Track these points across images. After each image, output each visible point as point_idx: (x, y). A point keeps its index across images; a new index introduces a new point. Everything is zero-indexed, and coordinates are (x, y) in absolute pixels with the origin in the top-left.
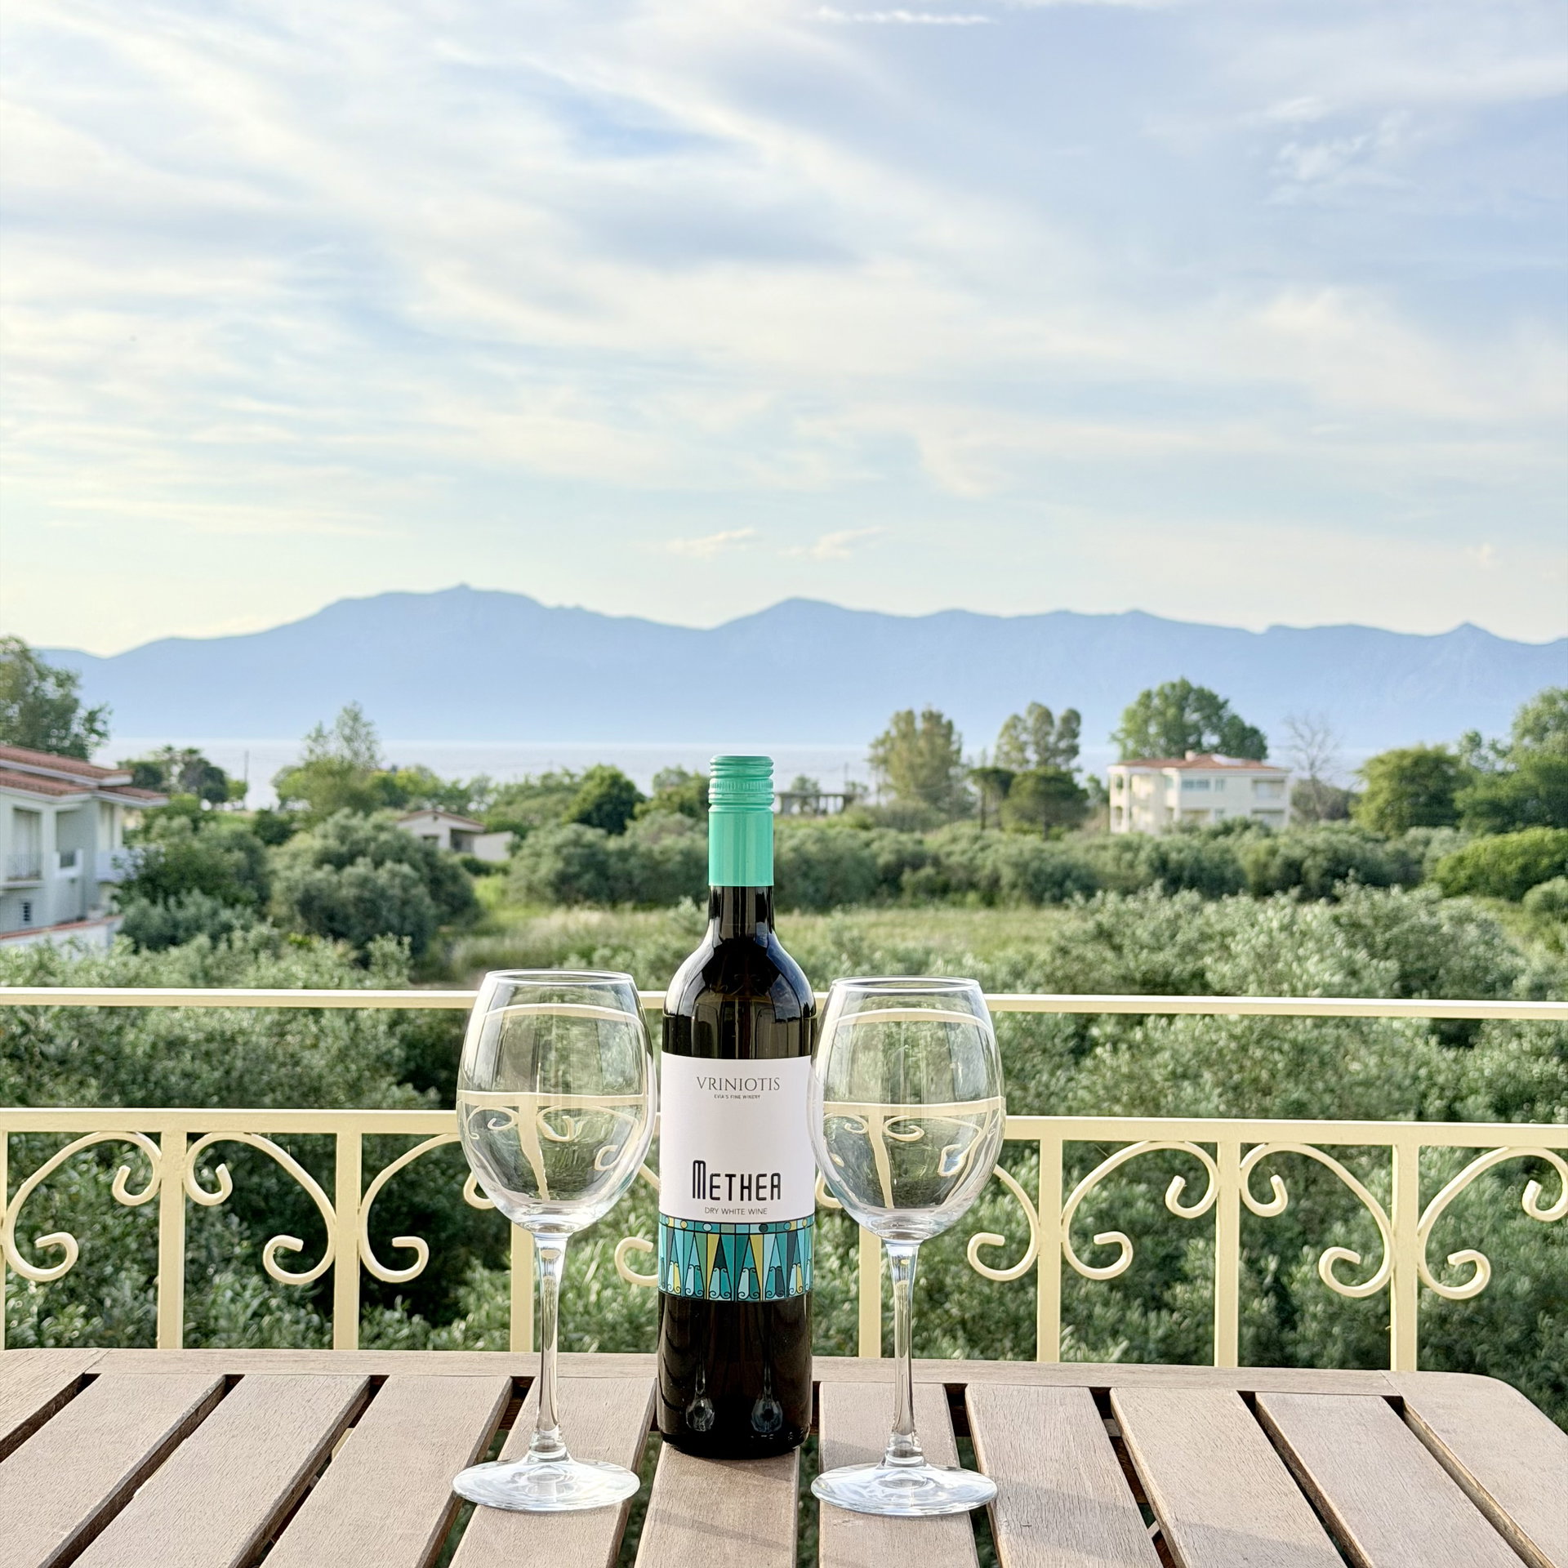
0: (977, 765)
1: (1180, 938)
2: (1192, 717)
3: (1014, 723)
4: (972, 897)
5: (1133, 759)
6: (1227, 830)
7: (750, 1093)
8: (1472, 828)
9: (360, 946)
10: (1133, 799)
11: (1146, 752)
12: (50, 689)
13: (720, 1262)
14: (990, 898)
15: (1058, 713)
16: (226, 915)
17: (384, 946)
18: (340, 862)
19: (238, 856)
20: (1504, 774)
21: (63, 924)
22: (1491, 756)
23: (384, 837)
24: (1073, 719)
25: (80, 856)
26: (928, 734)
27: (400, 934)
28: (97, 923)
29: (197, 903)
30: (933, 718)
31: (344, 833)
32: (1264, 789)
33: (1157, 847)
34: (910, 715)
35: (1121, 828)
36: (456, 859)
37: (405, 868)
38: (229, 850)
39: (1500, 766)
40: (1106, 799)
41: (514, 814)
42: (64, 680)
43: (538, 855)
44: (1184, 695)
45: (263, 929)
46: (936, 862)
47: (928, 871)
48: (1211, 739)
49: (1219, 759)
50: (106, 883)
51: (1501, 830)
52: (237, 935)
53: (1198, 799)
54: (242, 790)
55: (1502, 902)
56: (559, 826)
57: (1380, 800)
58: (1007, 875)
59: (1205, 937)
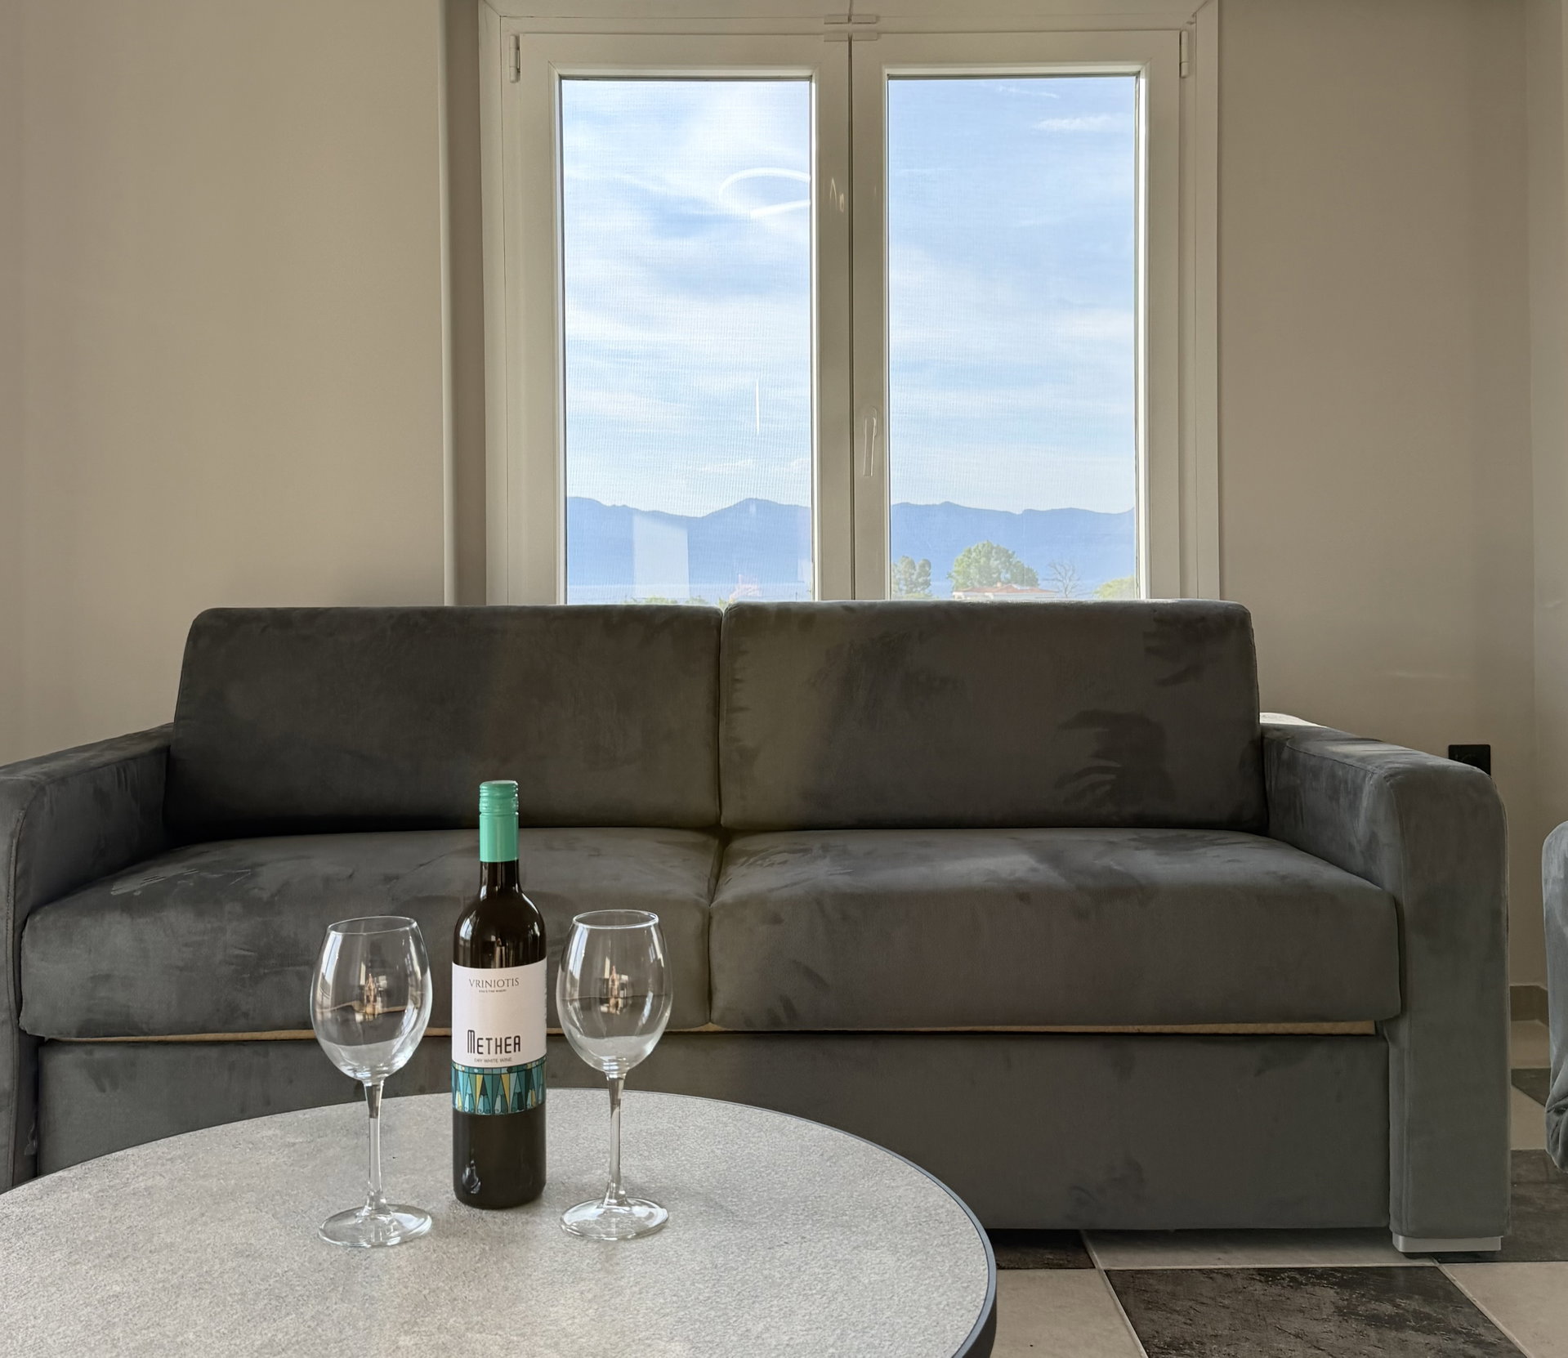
2: (994, 563)
7: (500, 989)
11: (968, 583)
13: (484, 1092)
24: (926, 566)
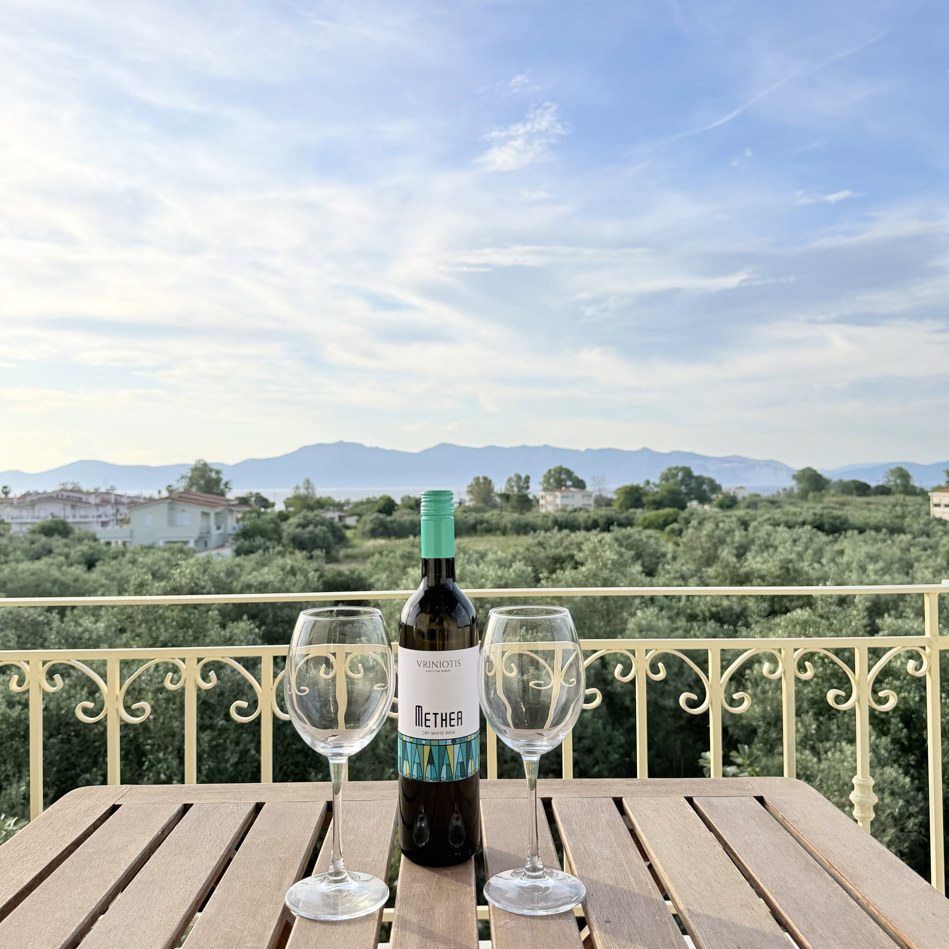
0: (499, 492)
1: (564, 544)
2: (563, 476)
3: (510, 480)
4: (499, 533)
5: (545, 490)
6: (575, 511)
7: (446, 669)
8: (648, 508)
9: (310, 552)
10: (546, 502)
11: (550, 487)
12: (213, 475)
13: (431, 761)
14: (504, 532)
15: (523, 476)
16: (268, 544)
17: (317, 552)
18: (304, 526)
19: (272, 525)
20: (657, 492)
21: (218, 547)
22: (652, 486)
23: (318, 518)
24: (527, 479)
25: (223, 526)
26: (484, 483)
27: (321, 548)
28: (228, 547)
29: (259, 540)
30: (485, 479)
31: (305, 517)
32: (586, 498)
33: (554, 516)
34: (478, 478)
35: (543, 511)
36: (340, 524)
37: (324, 528)
38: (269, 523)
39: (656, 489)
40: (538, 502)
41: (358, 510)
42: (218, 472)
43: (365, 523)
44: (560, 470)
45: (279, 548)
46: (487, 522)
47: (485, 525)
48: (569, 483)
49: (572, 489)
50: (230, 535)
51: (657, 509)
52: (271, 550)
53: (566, 501)
54: (273, 505)
55: (658, 531)
56: (372, 514)
57: (621, 500)
58: (509, 526)
59: (571, 544)
